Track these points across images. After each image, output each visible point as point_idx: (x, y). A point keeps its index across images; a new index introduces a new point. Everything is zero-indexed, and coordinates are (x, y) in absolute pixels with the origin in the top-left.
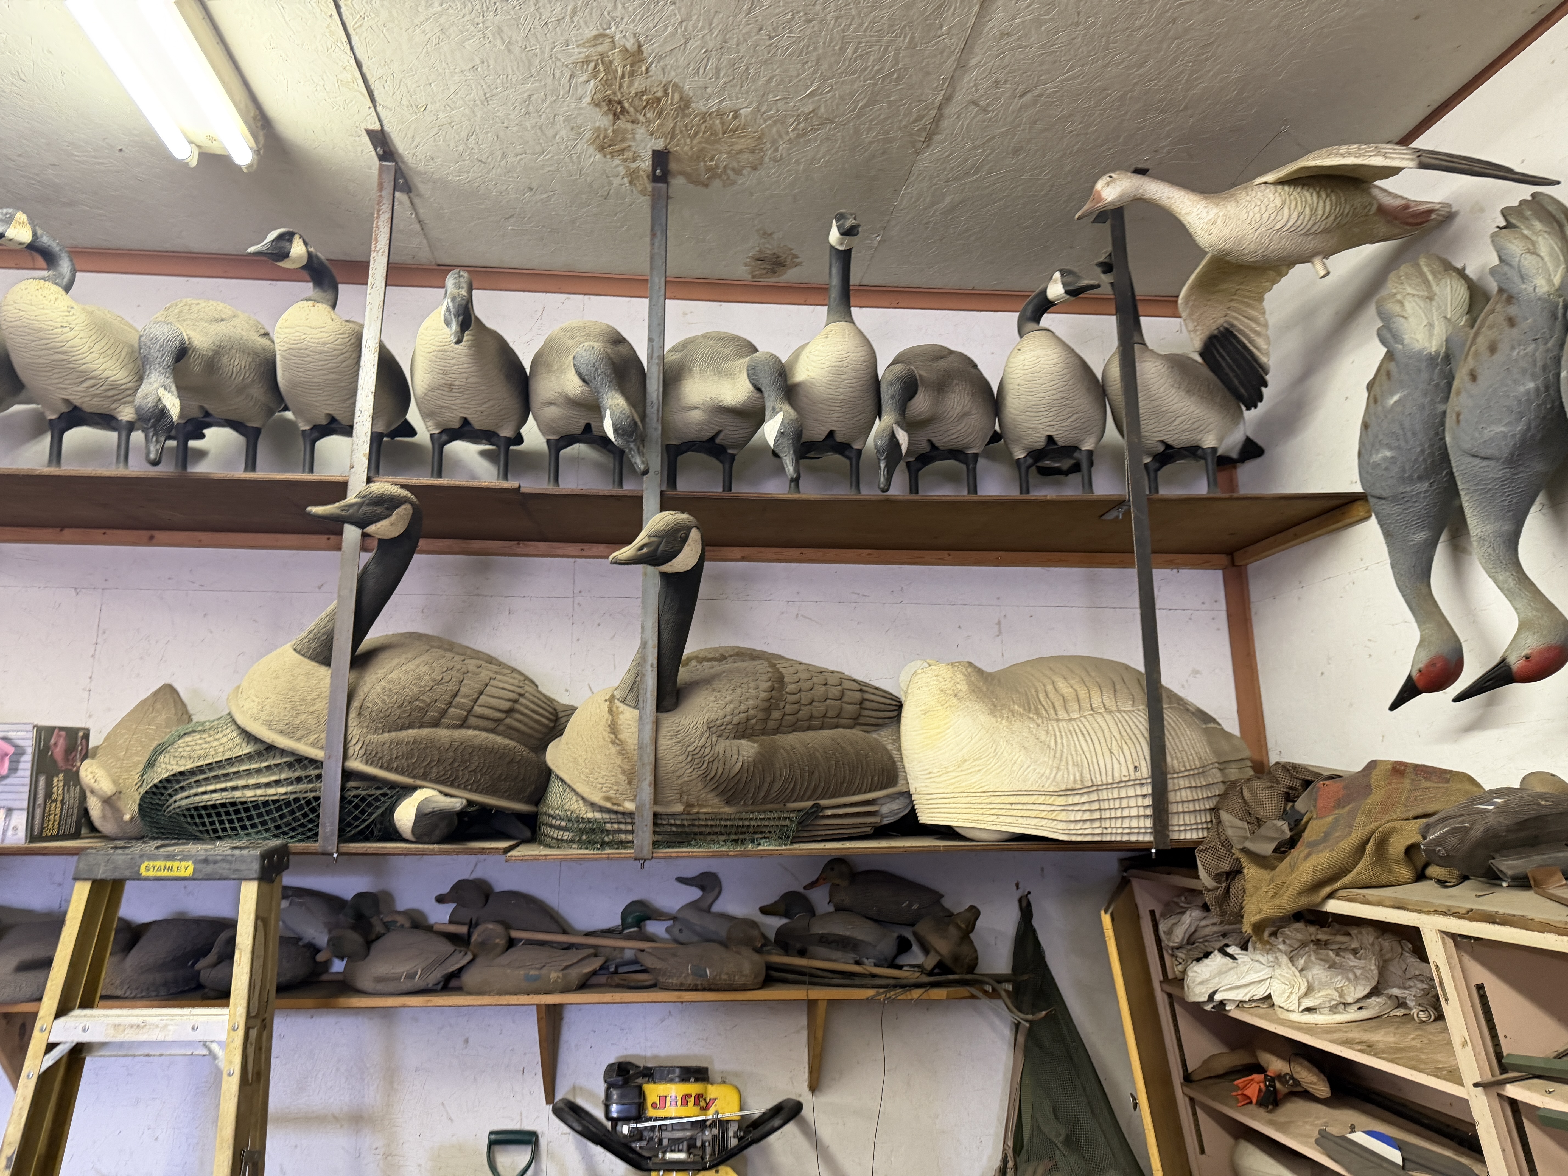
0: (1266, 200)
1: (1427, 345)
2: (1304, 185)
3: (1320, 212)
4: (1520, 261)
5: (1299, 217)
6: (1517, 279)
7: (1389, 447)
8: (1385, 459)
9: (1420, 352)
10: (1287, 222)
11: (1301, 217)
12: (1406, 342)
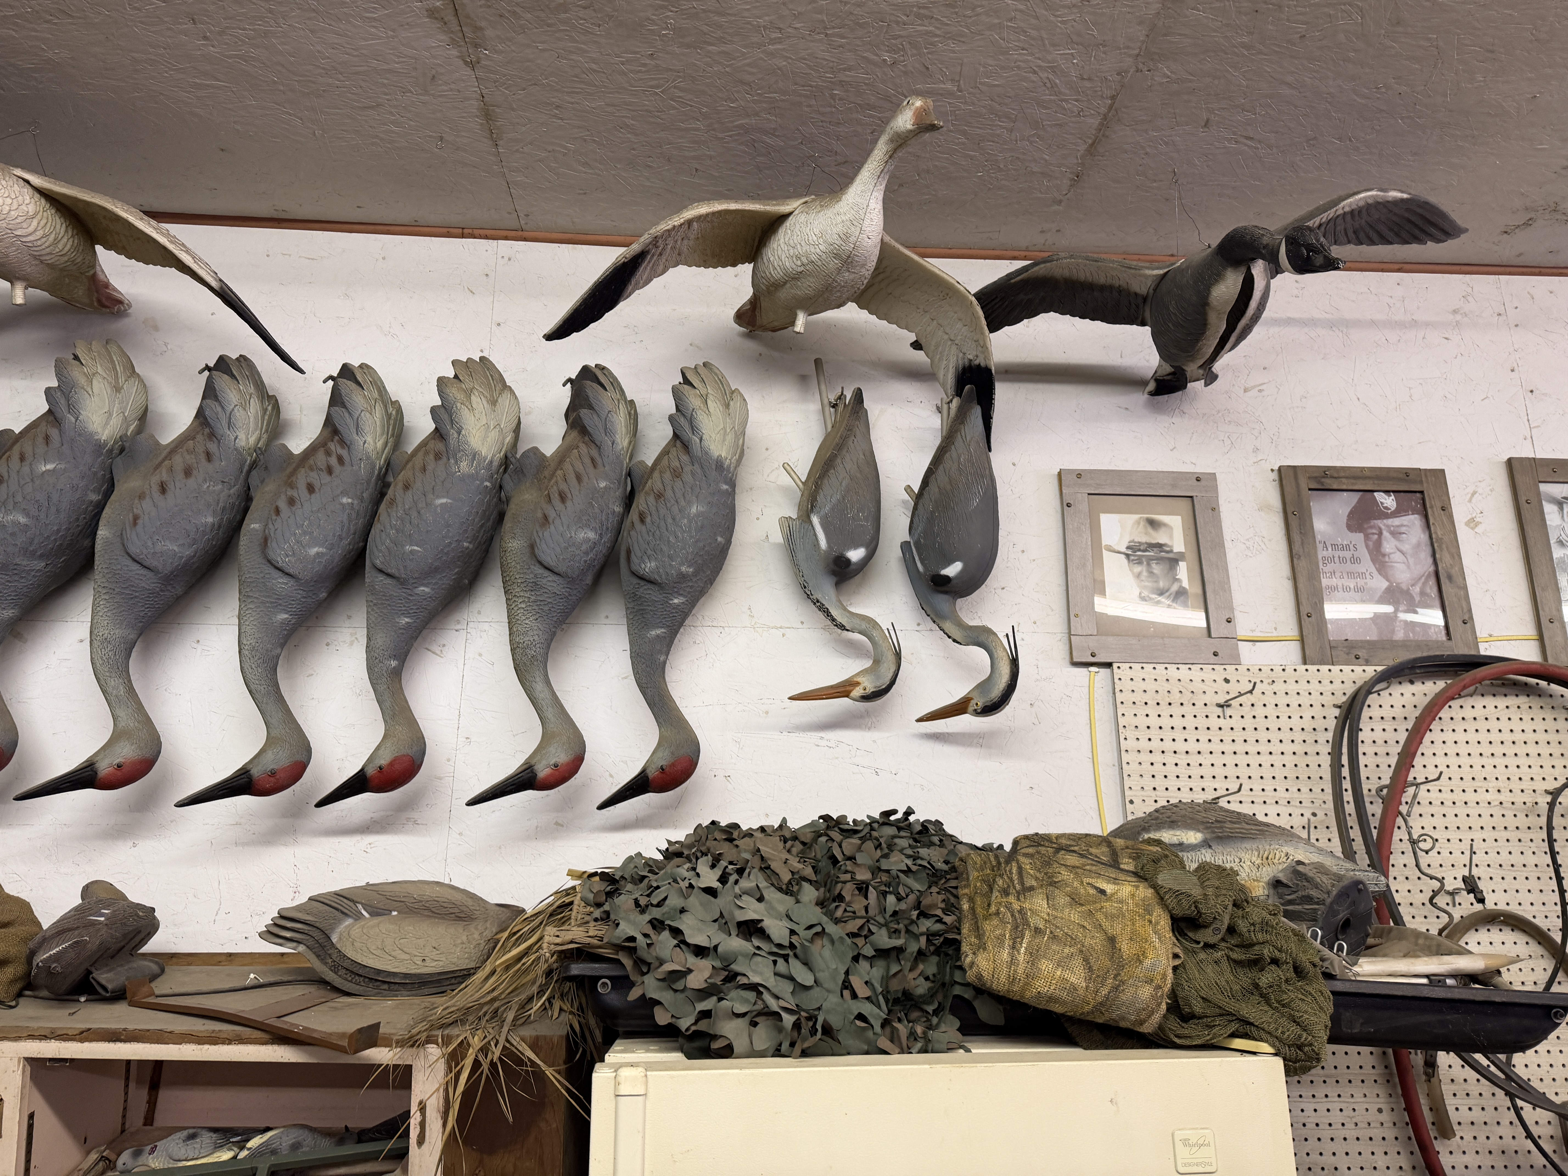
0: (21, 198)
1: (99, 430)
2: (58, 210)
3: (60, 246)
4: (233, 410)
5: (42, 237)
6: (224, 423)
7: (26, 512)
8: (16, 524)
9: (91, 435)
10: (30, 234)
11: (44, 240)
12: (81, 418)
